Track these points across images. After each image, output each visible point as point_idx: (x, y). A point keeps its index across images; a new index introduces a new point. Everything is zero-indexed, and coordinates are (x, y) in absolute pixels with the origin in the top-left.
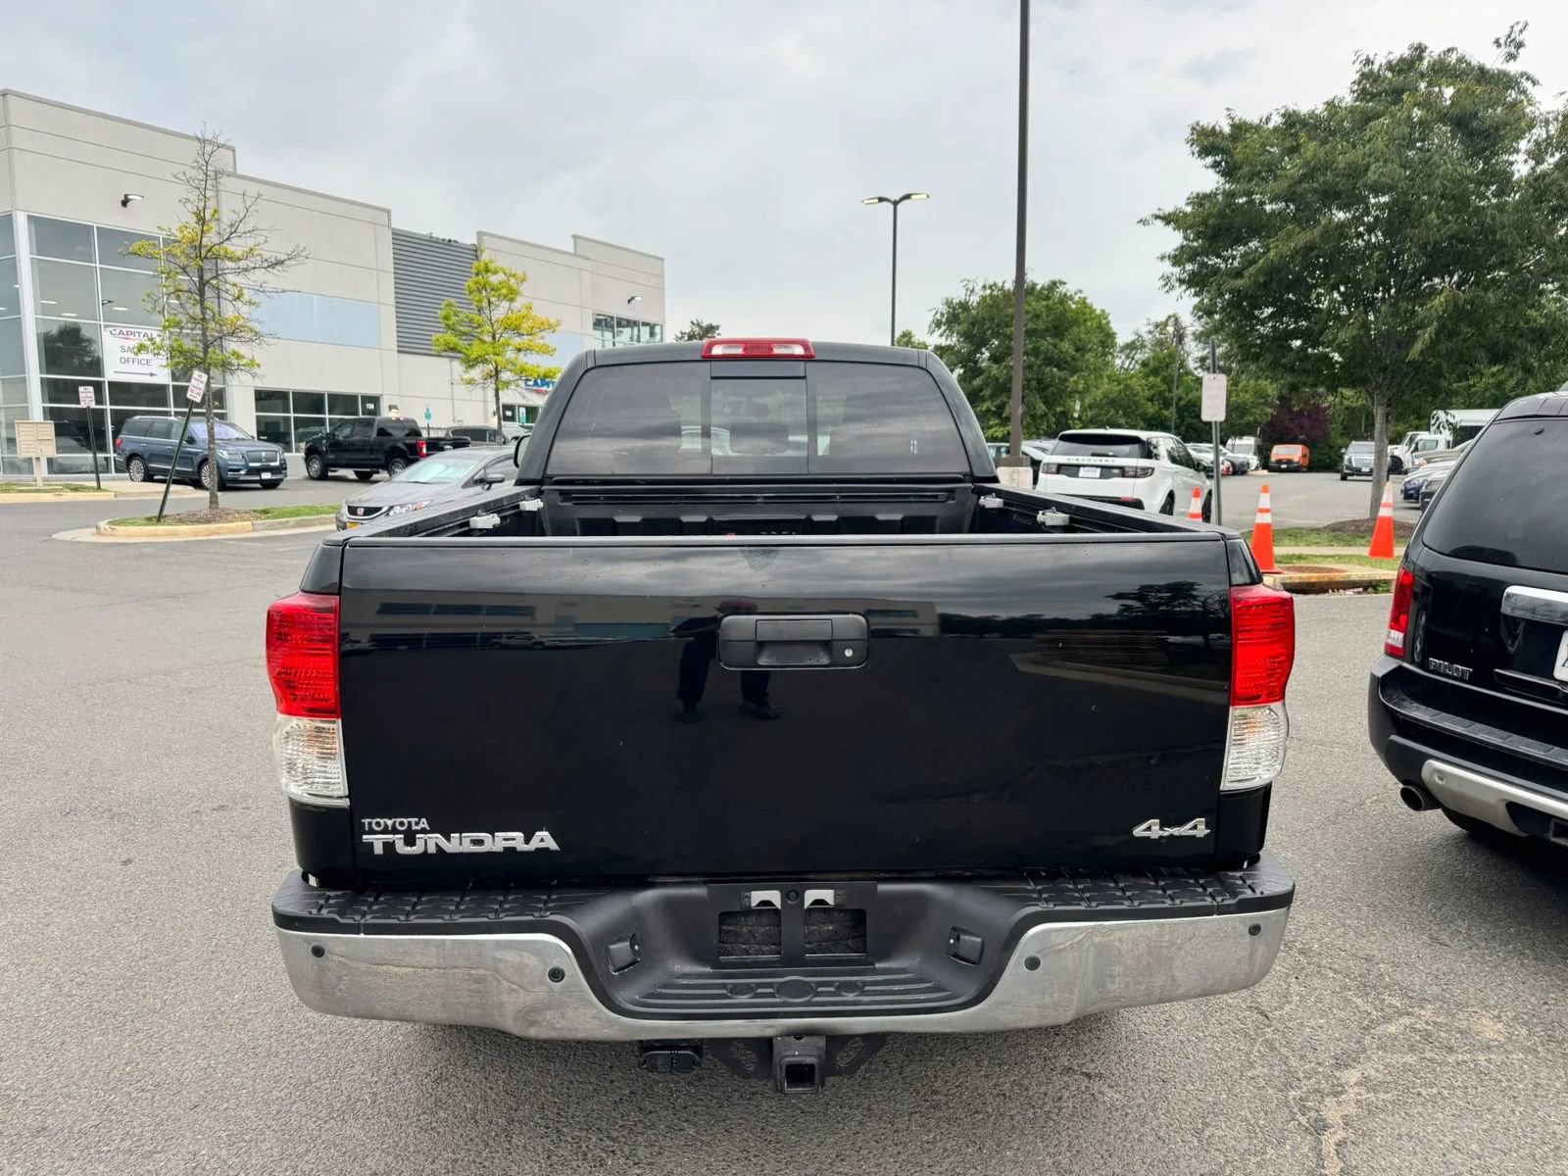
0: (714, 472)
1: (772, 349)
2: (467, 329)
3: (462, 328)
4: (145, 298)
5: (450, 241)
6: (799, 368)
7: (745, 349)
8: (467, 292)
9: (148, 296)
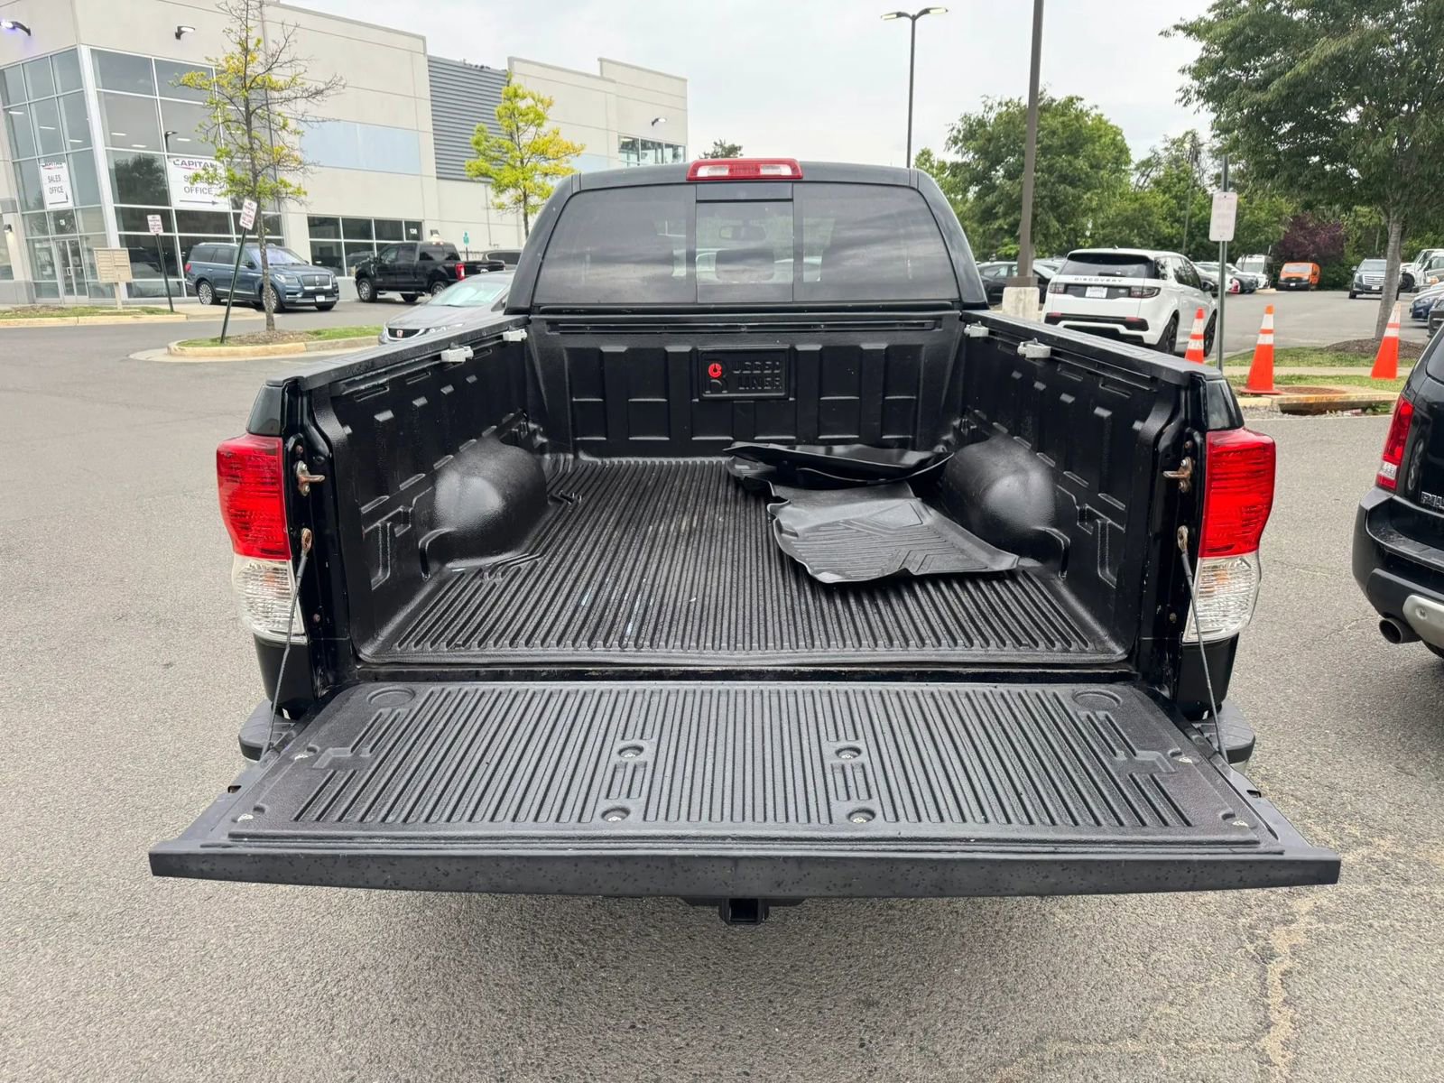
0: (699, 301)
1: (758, 170)
2: (497, 154)
3: (492, 154)
4: (198, 129)
5: (482, 67)
6: (785, 190)
7: (731, 170)
8: (497, 118)
9: (200, 126)
